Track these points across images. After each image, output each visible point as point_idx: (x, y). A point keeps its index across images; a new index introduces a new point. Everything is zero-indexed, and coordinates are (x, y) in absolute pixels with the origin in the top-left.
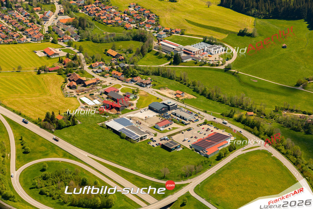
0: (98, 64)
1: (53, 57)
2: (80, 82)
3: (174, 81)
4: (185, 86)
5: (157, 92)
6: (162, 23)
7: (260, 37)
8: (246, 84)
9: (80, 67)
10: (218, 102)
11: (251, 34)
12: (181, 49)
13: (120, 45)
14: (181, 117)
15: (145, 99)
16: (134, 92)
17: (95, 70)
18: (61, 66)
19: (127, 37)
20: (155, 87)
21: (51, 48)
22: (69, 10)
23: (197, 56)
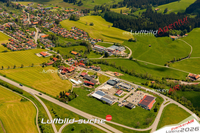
1: (46, 57)
9: (62, 61)
11: (135, 41)
12: (106, 49)
13: (76, 48)
14: (124, 87)
15: (102, 78)
17: (70, 63)
20: (103, 70)
21: (43, 52)
22: (43, 31)
23: (114, 52)
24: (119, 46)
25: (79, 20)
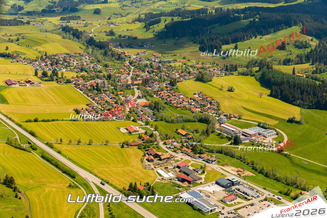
0: (171, 141)
1: (134, 133)
2: (156, 156)
3: (235, 159)
4: (245, 164)
5: (221, 168)
6: (222, 108)
7: (306, 125)
8: (298, 165)
9: (156, 143)
10: (274, 180)
11: (299, 122)
12: (240, 131)
13: (188, 125)
14: (244, 193)
15: (212, 174)
16: (202, 168)
17: (168, 146)
18: (141, 142)
19: (193, 119)
20: (220, 163)
21: (132, 126)
22: (146, 95)
23: (253, 138)
24: (266, 129)
25: (211, 81)
